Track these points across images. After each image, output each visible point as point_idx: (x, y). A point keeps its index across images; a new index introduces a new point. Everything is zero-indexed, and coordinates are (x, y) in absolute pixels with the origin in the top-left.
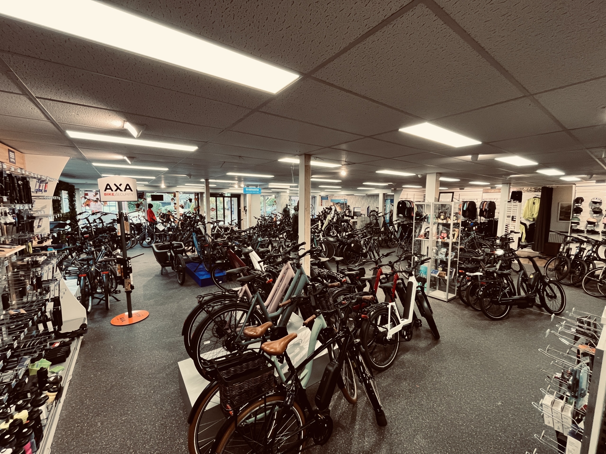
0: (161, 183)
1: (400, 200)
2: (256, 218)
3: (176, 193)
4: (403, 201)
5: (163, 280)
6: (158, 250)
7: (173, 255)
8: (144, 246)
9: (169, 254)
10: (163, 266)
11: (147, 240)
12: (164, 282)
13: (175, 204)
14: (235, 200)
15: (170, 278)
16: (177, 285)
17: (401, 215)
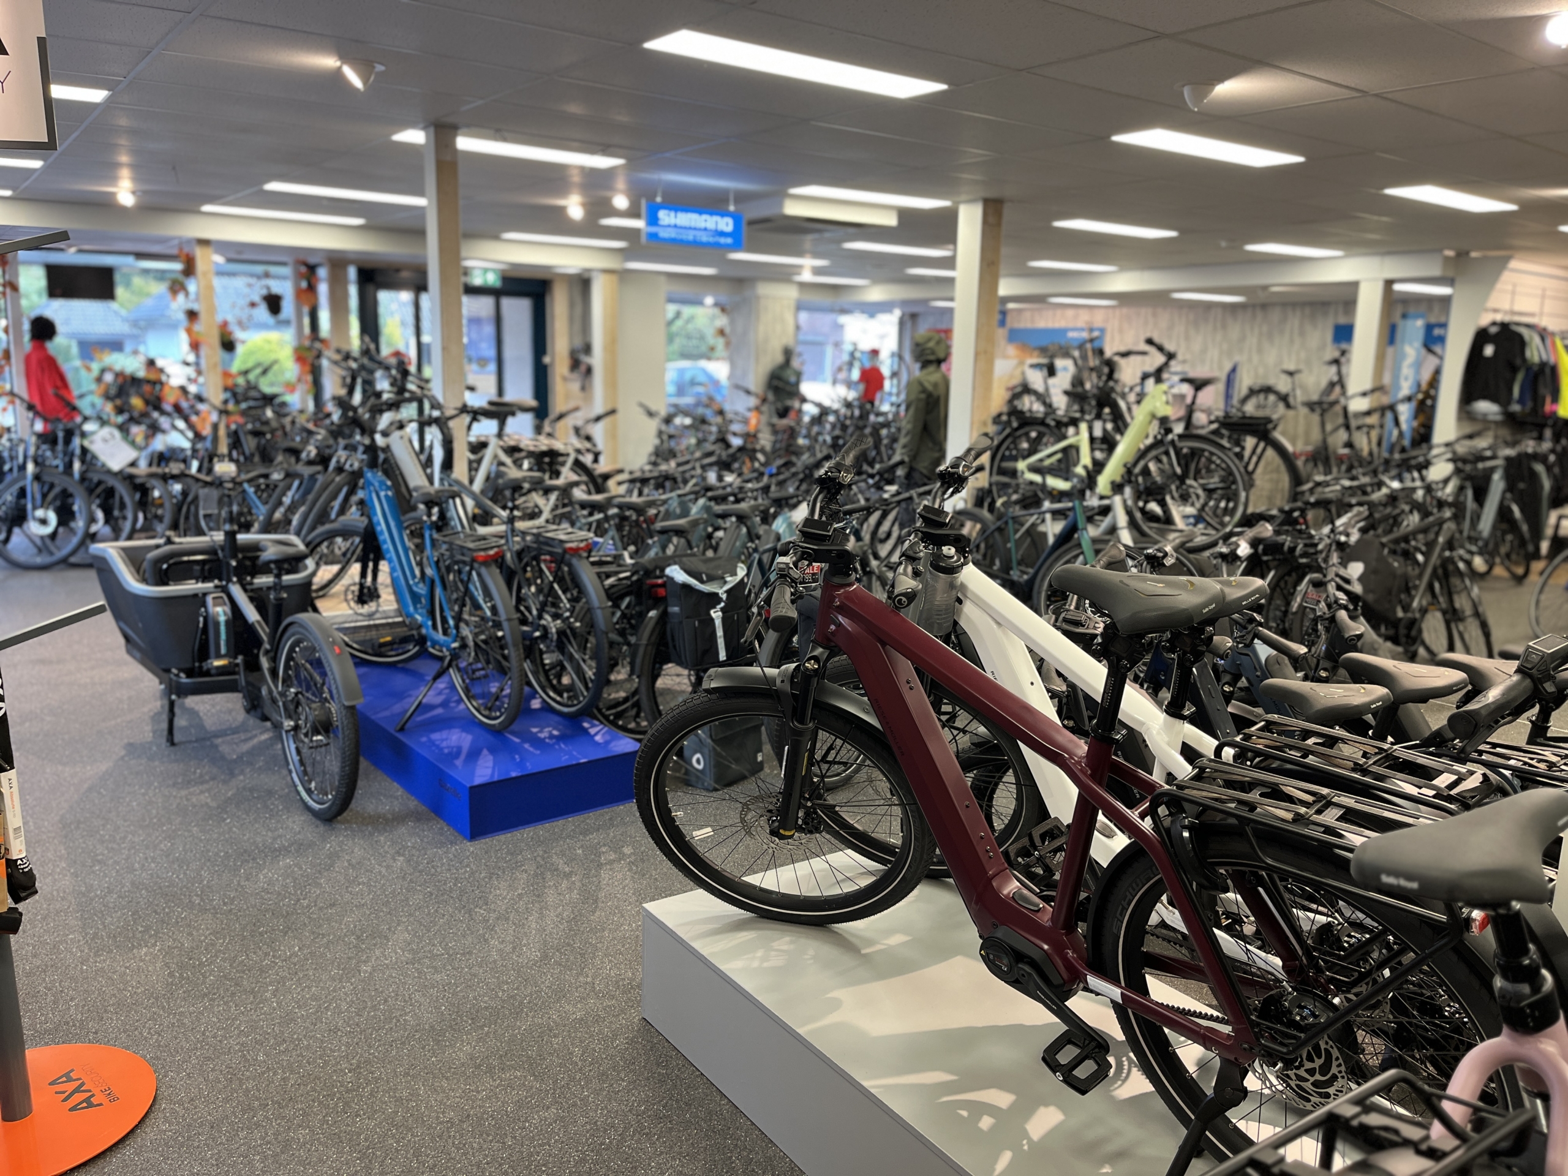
0: (113, 179)
1: (1485, 320)
2: (651, 414)
3: (199, 253)
4: (1505, 327)
5: (188, 783)
6: (144, 580)
7: (252, 615)
8: (21, 558)
9: (220, 612)
10: (175, 691)
11: (34, 528)
12: (202, 797)
13: (192, 315)
14: (518, 310)
15: (229, 768)
16: (297, 825)
17: (1485, 407)
